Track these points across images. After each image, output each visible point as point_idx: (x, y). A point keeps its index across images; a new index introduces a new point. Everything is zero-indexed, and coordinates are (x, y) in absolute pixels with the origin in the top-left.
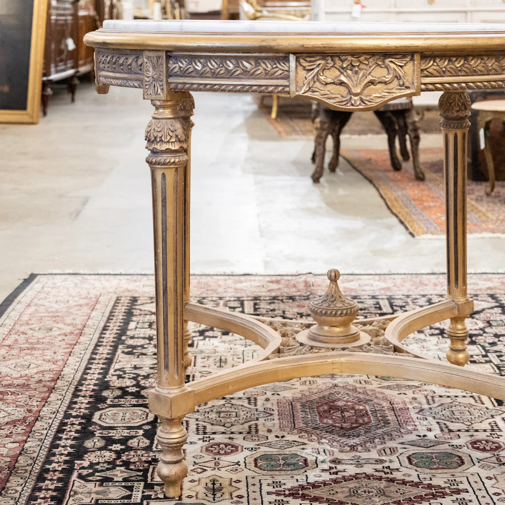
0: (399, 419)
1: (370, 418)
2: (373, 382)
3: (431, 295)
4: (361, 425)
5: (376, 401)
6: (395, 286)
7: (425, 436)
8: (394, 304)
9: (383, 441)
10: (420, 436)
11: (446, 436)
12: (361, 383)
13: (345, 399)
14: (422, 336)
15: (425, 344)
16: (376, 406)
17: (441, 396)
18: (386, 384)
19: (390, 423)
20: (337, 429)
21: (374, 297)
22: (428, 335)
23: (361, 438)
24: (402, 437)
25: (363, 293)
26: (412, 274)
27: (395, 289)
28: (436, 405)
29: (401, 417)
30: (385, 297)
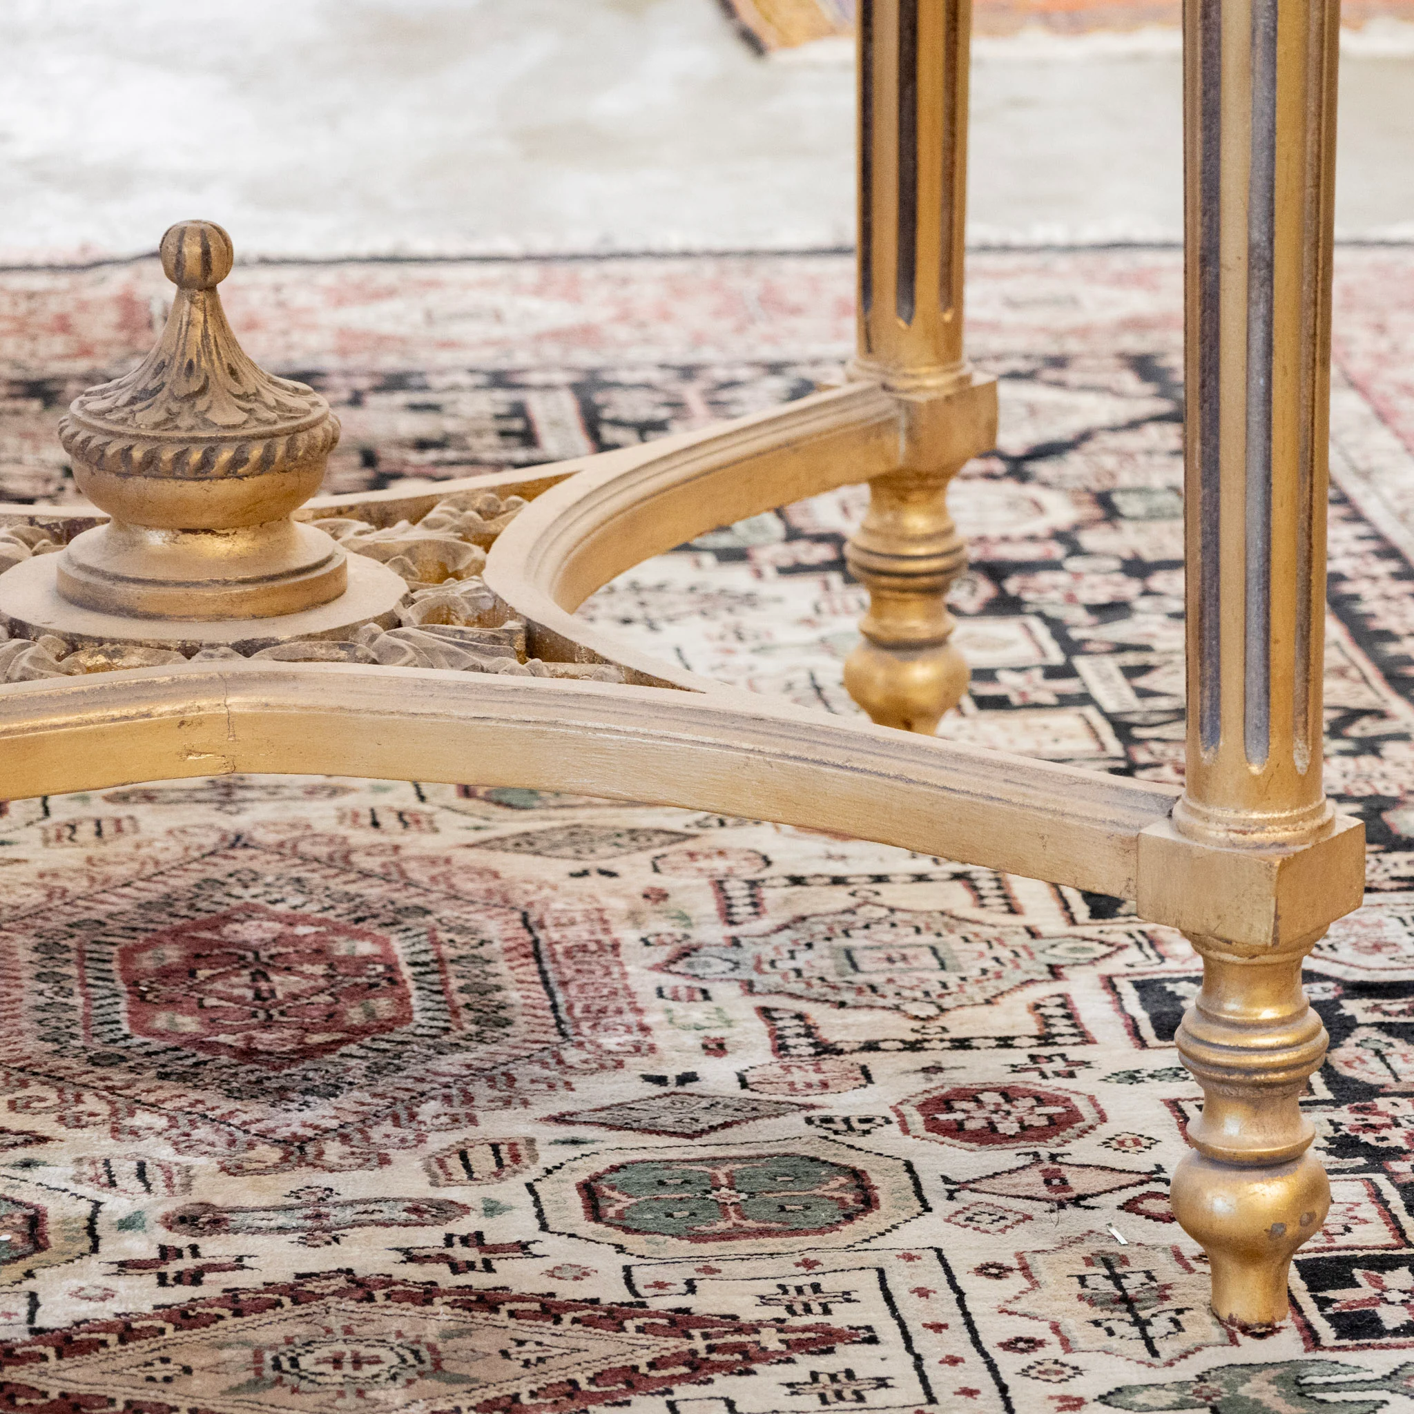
0: (560, 998)
1: (404, 999)
2: (442, 818)
3: (815, 362)
4: (355, 1033)
5: (448, 912)
6: (624, 317)
7: (687, 1078)
8: (607, 414)
9: (461, 1111)
10: (661, 1080)
11: (798, 1077)
12: (376, 824)
13: (280, 908)
14: (737, 577)
15: (749, 619)
16: (443, 936)
17: (797, 881)
18: (511, 824)
19: (508, 1022)
20: (224, 1059)
21: (499, 380)
22: (769, 572)
23: (347, 1100)
24: (568, 1085)
25: (445, 358)
26: (723, 255)
27: (622, 332)
28: (765, 924)
29: (573, 990)
30: (560, 377)
